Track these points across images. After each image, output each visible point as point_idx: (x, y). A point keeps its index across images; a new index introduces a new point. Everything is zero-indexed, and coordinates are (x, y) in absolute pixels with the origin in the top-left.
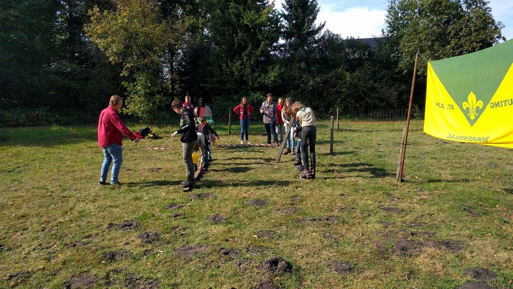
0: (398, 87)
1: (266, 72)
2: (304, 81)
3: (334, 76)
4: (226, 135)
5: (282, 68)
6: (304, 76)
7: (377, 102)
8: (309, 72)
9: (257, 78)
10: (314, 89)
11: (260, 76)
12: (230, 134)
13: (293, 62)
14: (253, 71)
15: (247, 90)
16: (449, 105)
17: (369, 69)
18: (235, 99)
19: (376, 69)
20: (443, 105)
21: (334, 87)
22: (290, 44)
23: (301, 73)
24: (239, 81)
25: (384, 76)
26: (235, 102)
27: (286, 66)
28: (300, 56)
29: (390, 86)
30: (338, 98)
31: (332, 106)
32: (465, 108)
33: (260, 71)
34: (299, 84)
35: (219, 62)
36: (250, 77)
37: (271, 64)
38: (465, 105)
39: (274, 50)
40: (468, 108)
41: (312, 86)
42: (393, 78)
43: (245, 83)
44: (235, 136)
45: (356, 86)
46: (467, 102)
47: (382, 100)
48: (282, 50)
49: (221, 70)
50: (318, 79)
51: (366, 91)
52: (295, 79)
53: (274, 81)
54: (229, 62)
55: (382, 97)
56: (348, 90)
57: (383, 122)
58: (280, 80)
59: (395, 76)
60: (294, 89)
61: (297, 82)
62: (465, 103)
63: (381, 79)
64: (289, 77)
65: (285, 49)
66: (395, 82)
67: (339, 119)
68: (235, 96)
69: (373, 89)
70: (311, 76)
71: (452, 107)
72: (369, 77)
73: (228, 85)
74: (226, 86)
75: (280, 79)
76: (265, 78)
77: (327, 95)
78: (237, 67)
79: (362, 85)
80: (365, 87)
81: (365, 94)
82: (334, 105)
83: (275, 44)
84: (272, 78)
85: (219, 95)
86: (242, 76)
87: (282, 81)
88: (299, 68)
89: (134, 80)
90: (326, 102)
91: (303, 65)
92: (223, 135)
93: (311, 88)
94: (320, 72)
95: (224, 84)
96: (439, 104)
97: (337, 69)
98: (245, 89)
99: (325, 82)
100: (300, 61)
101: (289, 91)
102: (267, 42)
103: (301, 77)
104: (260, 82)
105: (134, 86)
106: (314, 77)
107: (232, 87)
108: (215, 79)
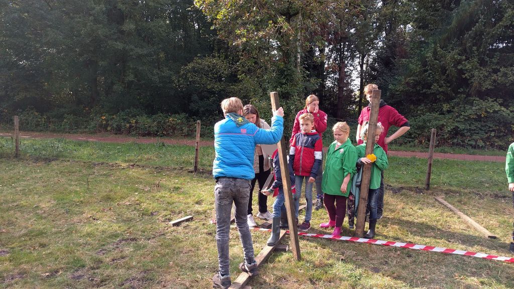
15: (469, 95)
18: (445, 109)
24: (454, 79)
26: (444, 114)
33: (498, 63)
35: (421, 51)
36: (476, 73)
43: (466, 83)
54: (439, 49)
68: (445, 105)
73: (435, 87)
74: (430, 89)
85: (417, 103)
86: (461, 72)
104: (495, 81)
107: (441, 90)
108: (412, 78)
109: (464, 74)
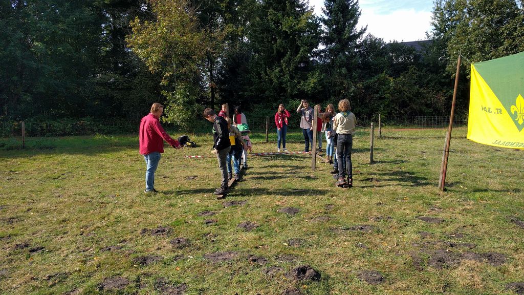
0: (446, 92)
1: (305, 79)
2: (345, 87)
3: (376, 82)
4: (263, 143)
5: (321, 74)
6: (345, 82)
7: (424, 108)
8: (351, 77)
9: (296, 85)
10: (356, 95)
11: (299, 83)
12: (267, 141)
13: (333, 67)
14: (292, 78)
15: (287, 98)
16: (497, 109)
17: (414, 73)
18: (274, 107)
19: (422, 74)
20: (489, 109)
21: (377, 93)
22: (331, 50)
23: (342, 79)
24: (277, 88)
25: (430, 81)
26: (274, 109)
27: (326, 72)
28: (341, 61)
29: (438, 91)
30: (381, 104)
31: (375, 113)
32: (513, 112)
33: (300, 78)
34: (340, 90)
35: (258, 69)
36: (289, 84)
37: (310, 71)
38: (513, 109)
39: (313, 57)
40: (516, 112)
41: (353, 92)
42: (440, 83)
43: (284, 90)
44: (272, 144)
45: (400, 92)
46: (516, 106)
47: (428, 106)
48: (322, 56)
49: (260, 78)
50: (360, 85)
51: (412, 96)
52: (335, 85)
53: (314, 88)
54: (268, 69)
55: (428, 102)
56: (392, 95)
57: (429, 130)
58: (321, 87)
59: (443, 80)
60: (335, 95)
61: (337, 88)
62: (513, 107)
63: (428, 84)
64: (329, 83)
65: (325, 55)
66: (443, 86)
67: (382, 126)
68: (274, 104)
69: (418, 94)
70: (353, 82)
71: (499, 111)
72: (414, 81)
73: (267, 93)
74: (264, 94)
75: (320, 85)
76: (304, 85)
77: (370, 101)
78: (275, 75)
79: (407, 90)
80: (410, 93)
81: (410, 99)
82: (377, 111)
83: (315, 50)
84: (312, 85)
85: (258, 102)
86: (281, 83)
87: (321, 88)
88: (340, 74)
89: (174, 89)
90: (369, 108)
91: (344, 70)
92: (260, 143)
93: (352, 94)
94: (361, 78)
95: (263, 91)
96: (485, 108)
97: (380, 74)
98: (284, 96)
99: (367, 88)
100: (340, 67)
101: (330, 97)
102: (306, 48)
103: (342, 83)
104: (299, 89)
105: (173, 95)
106: (356, 83)
107: (271, 94)
108: (253, 87)
109: (283, 85)
